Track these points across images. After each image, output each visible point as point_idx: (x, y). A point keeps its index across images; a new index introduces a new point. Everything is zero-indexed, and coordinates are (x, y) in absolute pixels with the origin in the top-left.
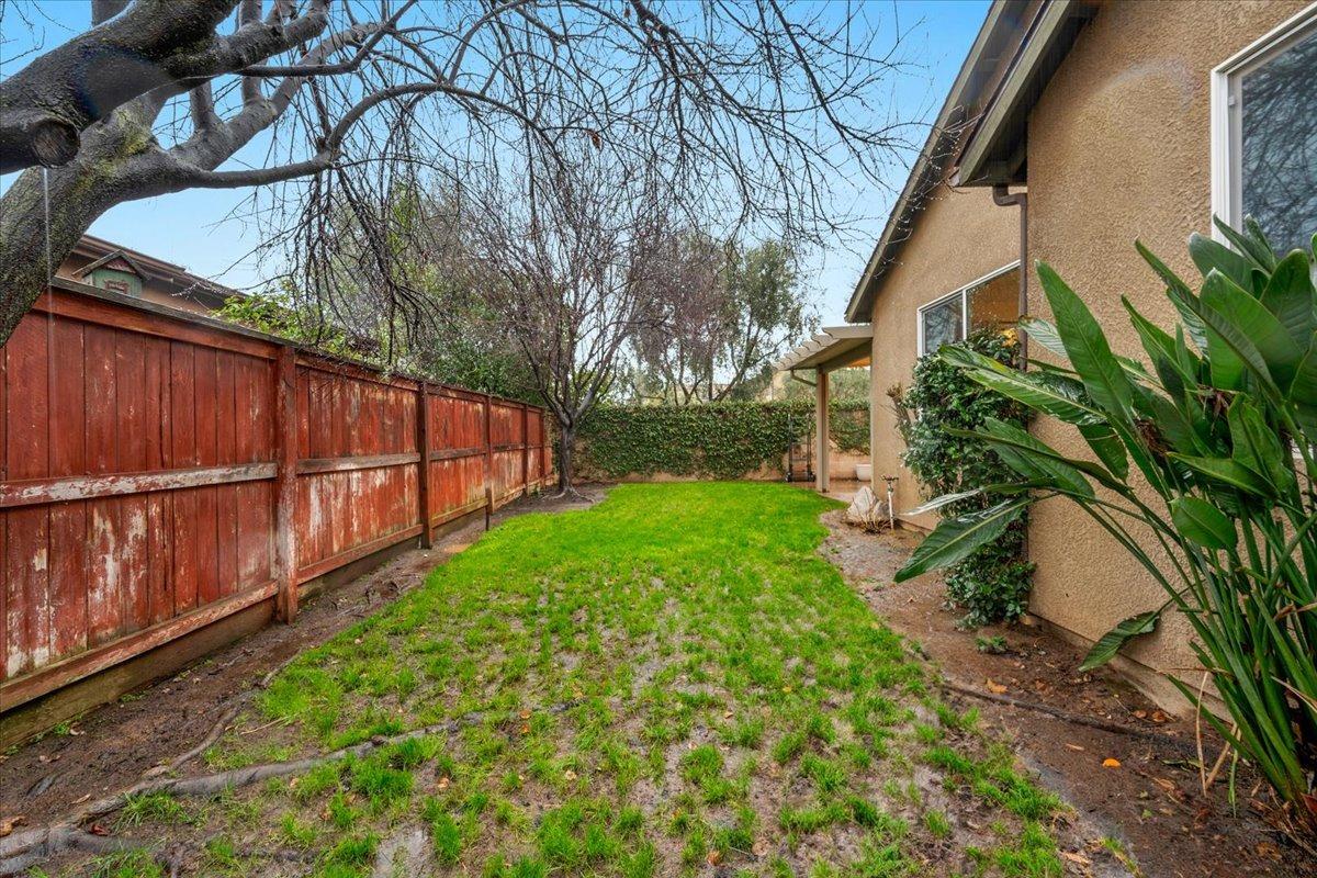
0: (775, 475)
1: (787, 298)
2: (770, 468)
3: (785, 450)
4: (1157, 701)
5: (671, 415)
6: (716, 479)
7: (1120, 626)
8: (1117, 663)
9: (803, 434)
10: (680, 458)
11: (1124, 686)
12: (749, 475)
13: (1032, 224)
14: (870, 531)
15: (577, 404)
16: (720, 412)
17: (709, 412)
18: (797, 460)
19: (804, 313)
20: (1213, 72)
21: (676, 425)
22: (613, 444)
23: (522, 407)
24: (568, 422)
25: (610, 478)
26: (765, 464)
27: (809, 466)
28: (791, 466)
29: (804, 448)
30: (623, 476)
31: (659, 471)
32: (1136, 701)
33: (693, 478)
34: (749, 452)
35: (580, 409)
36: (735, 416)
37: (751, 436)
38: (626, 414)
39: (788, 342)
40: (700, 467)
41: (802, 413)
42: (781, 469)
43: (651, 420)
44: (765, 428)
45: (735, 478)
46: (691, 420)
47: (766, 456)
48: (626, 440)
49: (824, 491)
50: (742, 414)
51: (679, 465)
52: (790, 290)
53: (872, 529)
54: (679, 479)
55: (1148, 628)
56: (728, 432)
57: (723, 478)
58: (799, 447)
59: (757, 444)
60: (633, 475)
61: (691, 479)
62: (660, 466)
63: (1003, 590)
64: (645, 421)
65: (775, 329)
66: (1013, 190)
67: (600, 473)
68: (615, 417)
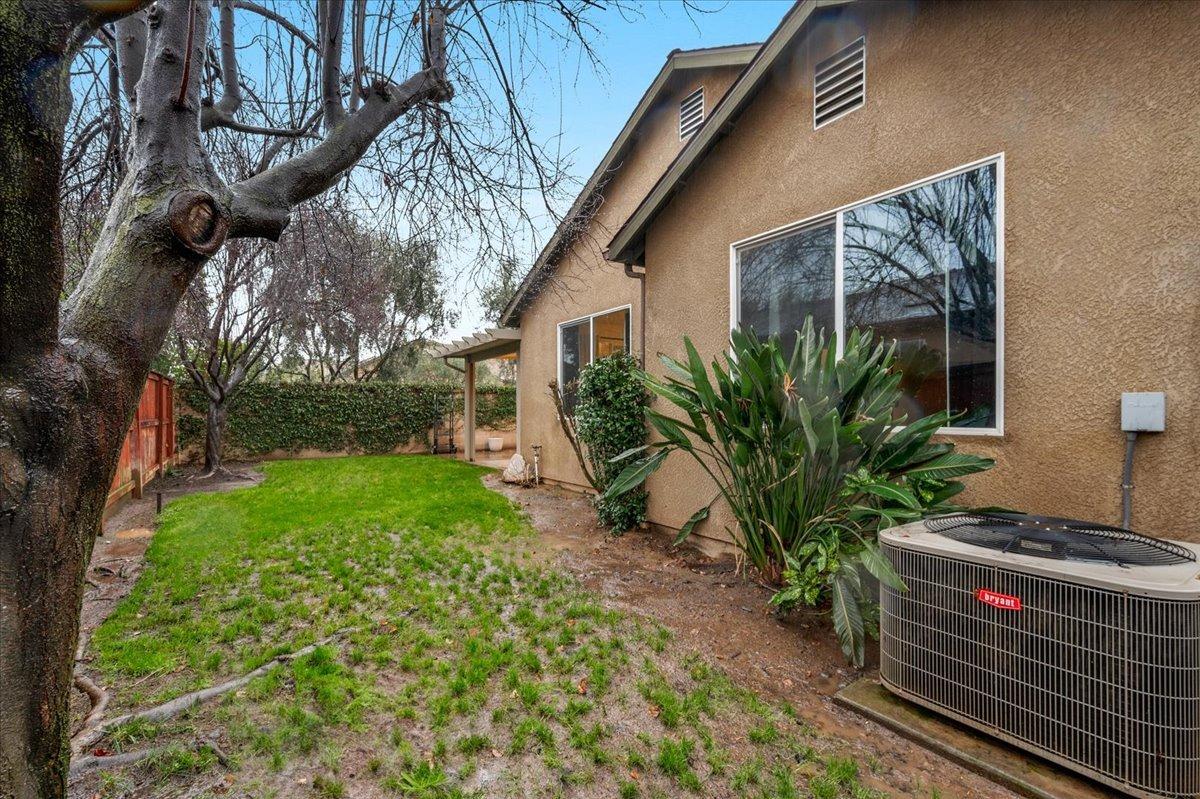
0: (421, 448)
1: (432, 293)
2: (417, 442)
3: (430, 427)
4: (708, 554)
5: (321, 392)
6: (366, 454)
7: (693, 517)
8: (690, 539)
9: (446, 413)
10: (330, 434)
11: (693, 550)
12: (398, 449)
13: (647, 294)
14: (527, 487)
15: (227, 377)
16: (371, 390)
17: (361, 390)
18: (441, 435)
19: (446, 307)
20: (731, 245)
21: (327, 402)
22: (254, 420)
23: (157, 378)
24: (217, 396)
25: (249, 455)
26: (412, 439)
27: (451, 440)
28: (436, 441)
29: (447, 425)
30: (266, 453)
31: (307, 448)
32: (700, 555)
33: (344, 454)
34: (399, 428)
35: (230, 383)
36: (386, 395)
37: (401, 413)
38: (270, 390)
39: (430, 331)
40: (351, 443)
41: (445, 394)
42: (427, 443)
43: (299, 397)
44: (411, 405)
45: (385, 452)
46: (342, 398)
47: (414, 432)
48: (270, 417)
49: (471, 460)
50: (392, 393)
51: (329, 441)
52: (436, 287)
53: (527, 485)
54: (330, 455)
55: (705, 516)
56: (380, 409)
57: (373, 452)
58: (442, 424)
59: (407, 421)
60: (278, 452)
61: (340, 454)
62: (309, 442)
63: (634, 508)
64: (292, 398)
65: (421, 319)
66: (636, 269)
67: (238, 451)
68: (257, 392)
